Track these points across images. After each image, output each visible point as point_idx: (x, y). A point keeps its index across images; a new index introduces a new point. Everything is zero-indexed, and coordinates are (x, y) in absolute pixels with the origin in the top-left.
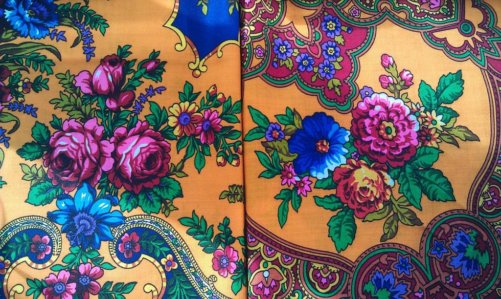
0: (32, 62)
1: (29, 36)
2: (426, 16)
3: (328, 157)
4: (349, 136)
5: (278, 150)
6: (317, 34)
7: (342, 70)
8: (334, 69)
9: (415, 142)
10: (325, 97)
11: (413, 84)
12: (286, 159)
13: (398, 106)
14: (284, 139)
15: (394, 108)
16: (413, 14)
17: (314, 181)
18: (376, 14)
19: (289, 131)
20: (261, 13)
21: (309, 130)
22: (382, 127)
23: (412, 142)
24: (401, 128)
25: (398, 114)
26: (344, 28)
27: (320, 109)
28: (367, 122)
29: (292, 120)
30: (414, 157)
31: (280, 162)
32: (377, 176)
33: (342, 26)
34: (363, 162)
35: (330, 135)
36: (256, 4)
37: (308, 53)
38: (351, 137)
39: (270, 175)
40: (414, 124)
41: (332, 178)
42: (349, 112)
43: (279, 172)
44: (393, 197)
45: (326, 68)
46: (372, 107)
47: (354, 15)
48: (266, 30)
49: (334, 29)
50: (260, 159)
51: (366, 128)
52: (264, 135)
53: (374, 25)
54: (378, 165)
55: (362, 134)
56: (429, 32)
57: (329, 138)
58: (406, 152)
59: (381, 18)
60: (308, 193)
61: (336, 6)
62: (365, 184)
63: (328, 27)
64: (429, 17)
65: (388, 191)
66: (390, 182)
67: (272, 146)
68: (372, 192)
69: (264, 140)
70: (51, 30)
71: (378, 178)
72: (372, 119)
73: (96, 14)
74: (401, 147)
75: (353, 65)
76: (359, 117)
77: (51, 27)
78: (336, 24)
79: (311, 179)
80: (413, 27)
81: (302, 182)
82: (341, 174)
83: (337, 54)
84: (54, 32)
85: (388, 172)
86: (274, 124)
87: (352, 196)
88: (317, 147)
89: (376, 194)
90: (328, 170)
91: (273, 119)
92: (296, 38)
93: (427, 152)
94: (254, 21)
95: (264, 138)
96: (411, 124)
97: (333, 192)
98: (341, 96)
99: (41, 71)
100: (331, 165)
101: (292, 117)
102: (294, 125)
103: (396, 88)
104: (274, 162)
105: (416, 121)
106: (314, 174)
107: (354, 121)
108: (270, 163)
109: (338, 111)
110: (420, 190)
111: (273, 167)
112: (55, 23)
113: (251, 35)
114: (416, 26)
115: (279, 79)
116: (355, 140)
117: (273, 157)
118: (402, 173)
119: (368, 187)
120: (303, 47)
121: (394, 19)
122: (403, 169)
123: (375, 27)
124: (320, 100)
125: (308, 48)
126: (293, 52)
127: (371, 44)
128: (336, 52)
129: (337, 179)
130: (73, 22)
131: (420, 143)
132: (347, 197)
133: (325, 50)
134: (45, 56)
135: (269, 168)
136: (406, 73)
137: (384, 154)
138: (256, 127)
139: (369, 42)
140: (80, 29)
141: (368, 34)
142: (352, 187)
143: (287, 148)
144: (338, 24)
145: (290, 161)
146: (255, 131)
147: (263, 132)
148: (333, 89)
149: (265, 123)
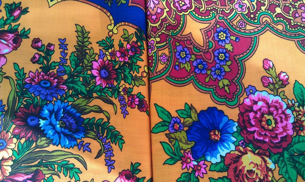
0: (63, 168)
1: (60, 145)
2: (299, 28)
3: (220, 145)
4: (236, 127)
5: (179, 139)
6: (211, 44)
7: (231, 72)
8: (224, 71)
9: (291, 132)
10: (216, 94)
11: (289, 83)
12: (185, 147)
13: (277, 102)
14: (183, 130)
15: (273, 104)
16: (288, 26)
17: (209, 164)
18: (259, 26)
19: (187, 123)
20: (165, 26)
21: (203, 122)
22: (264, 119)
23: (288, 132)
24: (279, 120)
25: (277, 109)
26: (233, 38)
27: (212, 104)
28: (252, 115)
29: (189, 114)
30: (290, 145)
31: (180, 150)
32: (261, 161)
33: (231, 36)
34: (249, 149)
35: (221, 126)
36: (162, 19)
37: (203, 59)
38: (238, 127)
39: (173, 162)
40: (290, 116)
41: (224, 162)
42: (236, 107)
43: (180, 159)
44: (274, 178)
45: (217, 71)
46: (256, 103)
47: (241, 27)
48: (170, 39)
49: (224, 38)
50: (165, 148)
51: (251, 120)
52: (167, 127)
53: (257, 35)
54: (261, 151)
55: (248, 125)
56: (301, 40)
57: (220, 129)
58: (284, 141)
59: (263, 29)
60: (204, 175)
61: (227, 20)
62: (251, 167)
63: (220, 37)
64: (301, 28)
65: (270, 173)
66: (271, 165)
67: (174, 137)
68: (257, 174)
69: (167, 132)
70: (79, 141)
71: (262, 162)
72: (256, 113)
73: (116, 130)
74: (279, 136)
75: (240, 68)
76: (245, 111)
77: (78, 139)
78: (226, 34)
79: (206, 163)
80: (289, 37)
81: (199, 166)
82: (231, 159)
83: (227, 59)
84: (81, 143)
85: (269, 157)
86: (175, 118)
87: (241, 177)
88: (211, 136)
89: (261, 176)
90: (220, 155)
91: (174, 114)
92: (194, 46)
93: (301, 140)
94: (160, 33)
95: (168, 130)
96: (287, 117)
97: (225, 174)
98: (230, 93)
99: (70, 177)
100: (223, 151)
101: (189, 111)
102: (191, 118)
103: (275, 87)
104: (175, 150)
105: (291, 115)
106: (209, 158)
107: (241, 114)
108: (172, 151)
109: (227, 105)
110: (296, 172)
111: (175, 155)
112: (82, 135)
113: (157, 45)
114: (291, 36)
115: (180, 80)
116: (242, 130)
117: (175, 146)
118: (281, 158)
119: (253, 170)
120: (199, 54)
121: (273, 30)
122: (282, 155)
123: (258, 37)
124: (212, 97)
125: (203, 55)
126: (191, 58)
127: (254, 51)
128: (226, 57)
129: (228, 163)
130: (97, 136)
131: (295, 133)
132: (237, 179)
133: (216, 56)
134: (73, 164)
135: (172, 155)
136: (283, 75)
137: (266, 142)
138: (161, 122)
139: (253, 49)
140: (102, 142)
141: (253, 42)
142: (241, 170)
143: (186, 138)
144: (228, 34)
145: (189, 149)
146: (160, 125)
147: (166, 126)
148: (223, 88)
149: (169, 118)
